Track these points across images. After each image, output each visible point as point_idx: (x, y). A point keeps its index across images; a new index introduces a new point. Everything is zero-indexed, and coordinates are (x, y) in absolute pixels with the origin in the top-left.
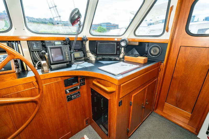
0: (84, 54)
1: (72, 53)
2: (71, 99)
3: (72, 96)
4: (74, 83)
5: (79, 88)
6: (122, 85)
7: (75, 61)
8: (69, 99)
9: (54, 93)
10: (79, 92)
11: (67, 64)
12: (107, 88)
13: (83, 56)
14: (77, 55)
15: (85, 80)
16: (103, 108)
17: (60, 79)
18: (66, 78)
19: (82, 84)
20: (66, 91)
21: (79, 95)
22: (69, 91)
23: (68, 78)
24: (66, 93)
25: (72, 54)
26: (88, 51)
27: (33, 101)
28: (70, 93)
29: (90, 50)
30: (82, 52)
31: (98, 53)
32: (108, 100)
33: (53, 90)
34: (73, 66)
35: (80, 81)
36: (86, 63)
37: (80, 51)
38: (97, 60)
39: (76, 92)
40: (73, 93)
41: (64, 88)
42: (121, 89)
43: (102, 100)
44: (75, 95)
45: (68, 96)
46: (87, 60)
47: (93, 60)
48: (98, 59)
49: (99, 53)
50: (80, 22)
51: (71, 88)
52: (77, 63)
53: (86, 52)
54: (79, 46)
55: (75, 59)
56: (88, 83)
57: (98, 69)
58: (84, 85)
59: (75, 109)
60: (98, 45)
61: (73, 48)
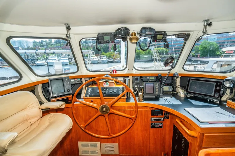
0: (173, 88)
1: (161, 87)
2: (154, 127)
3: (156, 125)
4: (158, 114)
5: (162, 120)
6: (205, 134)
7: (163, 94)
8: (152, 126)
9: (143, 117)
10: (162, 124)
11: (156, 97)
12: (188, 131)
13: (172, 91)
14: (166, 89)
15: (170, 115)
16: (183, 149)
17: (148, 109)
18: (153, 109)
19: (166, 118)
20: (151, 119)
21: (161, 126)
22: (154, 120)
23: (155, 109)
24: (151, 121)
25: (161, 89)
26: (178, 87)
27: (130, 118)
28: (154, 122)
29: (180, 85)
30: (171, 86)
31: (189, 90)
32: (189, 143)
33: (143, 115)
34: (161, 99)
35: (165, 114)
36: (174, 98)
37: (170, 86)
38: (187, 97)
39: (160, 122)
40: (156, 122)
41: (151, 116)
42: (204, 138)
43: (183, 140)
44: (158, 125)
45: (152, 124)
46: (176, 95)
47: (182, 97)
48: (189, 96)
49: (191, 91)
50: (173, 64)
51: (155, 117)
52: (165, 97)
53: (176, 87)
54: (169, 81)
55: (163, 92)
56: (172, 118)
57: (184, 109)
58: (168, 119)
59: (156, 137)
60: (190, 82)
61: (163, 83)
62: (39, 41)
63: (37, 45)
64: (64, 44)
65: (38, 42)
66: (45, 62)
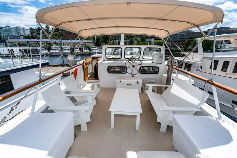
62: (36, 28)
63: (34, 32)
64: (62, 32)
65: (34, 30)
66: (48, 52)
